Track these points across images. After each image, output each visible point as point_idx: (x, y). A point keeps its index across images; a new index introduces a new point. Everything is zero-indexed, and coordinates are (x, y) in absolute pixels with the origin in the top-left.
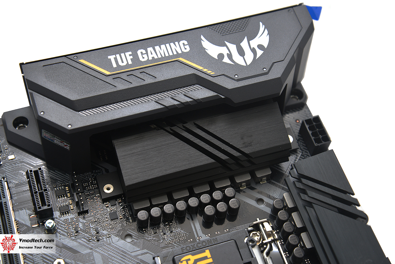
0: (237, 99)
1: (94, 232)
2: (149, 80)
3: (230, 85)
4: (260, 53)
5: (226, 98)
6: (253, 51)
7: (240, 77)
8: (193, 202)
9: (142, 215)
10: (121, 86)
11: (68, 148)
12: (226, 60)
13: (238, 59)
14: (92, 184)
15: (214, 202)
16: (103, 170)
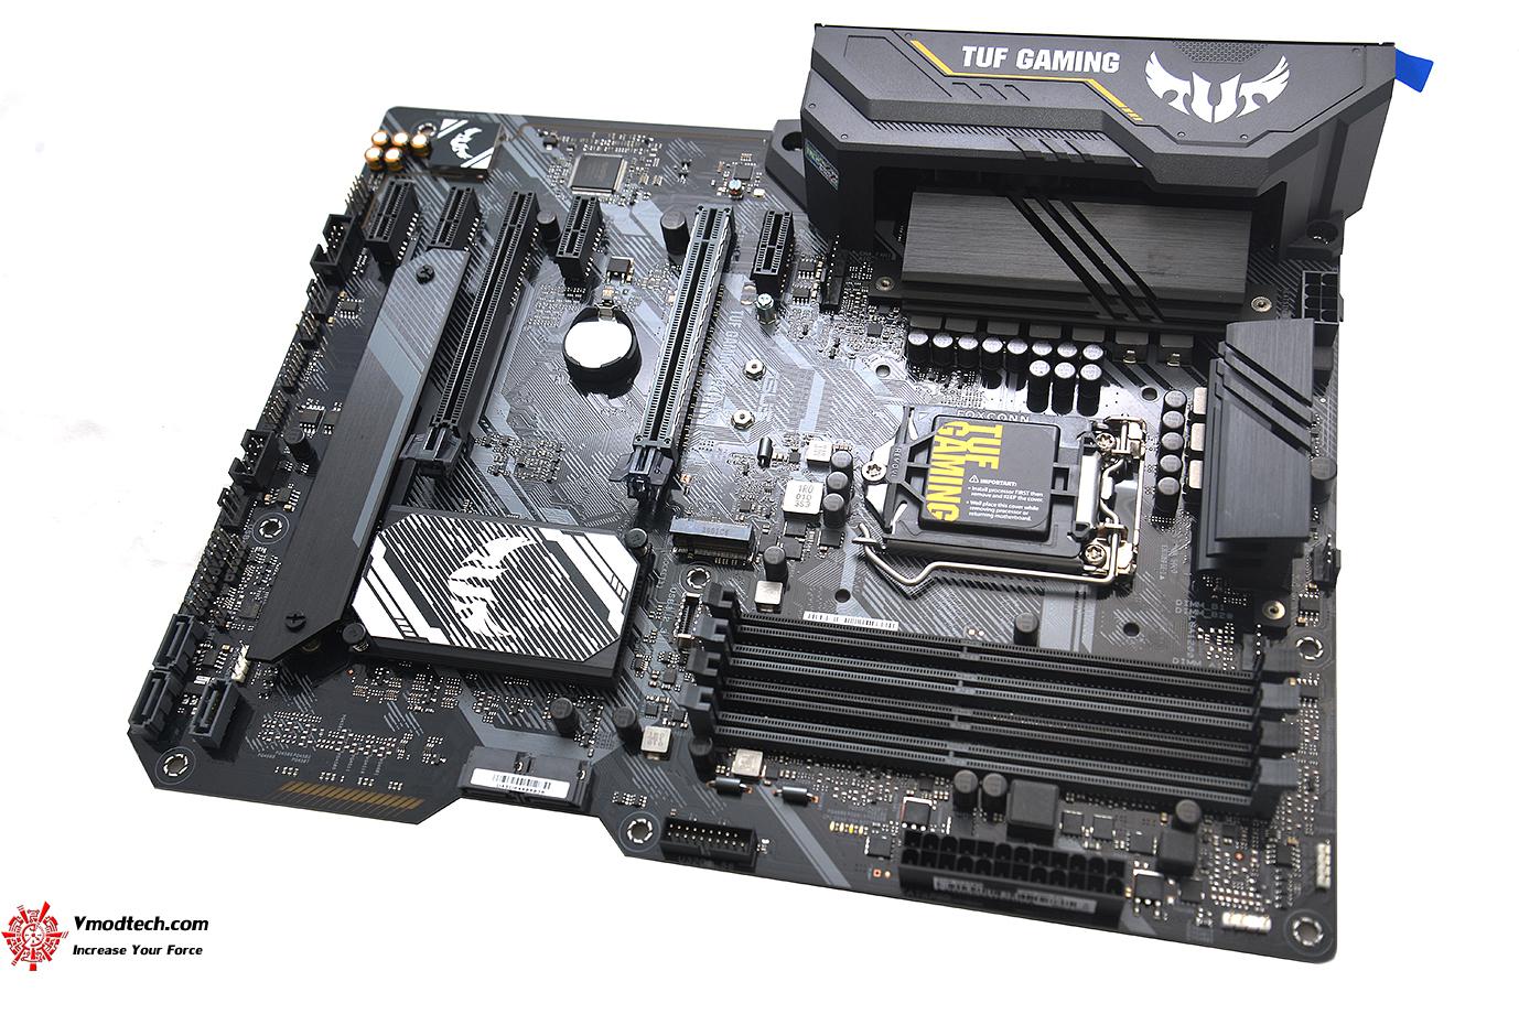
0: (1163, 177)
1: (831, 343)
2: (1014, 100)
3: (1158, 144)
4: (1251, 107)
5: (1144, 170)
6: (1241, 101)
7: (1186, 138)
8: (1017, 349)
9: (919, 340)
10: (961, 97)
11: (835, 182)
12: (1178, 104)
13: (1202, 108)
14: (865, 271)
15: (1053, 359)
16: (894, 255)
